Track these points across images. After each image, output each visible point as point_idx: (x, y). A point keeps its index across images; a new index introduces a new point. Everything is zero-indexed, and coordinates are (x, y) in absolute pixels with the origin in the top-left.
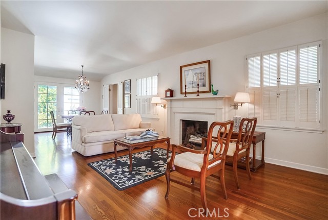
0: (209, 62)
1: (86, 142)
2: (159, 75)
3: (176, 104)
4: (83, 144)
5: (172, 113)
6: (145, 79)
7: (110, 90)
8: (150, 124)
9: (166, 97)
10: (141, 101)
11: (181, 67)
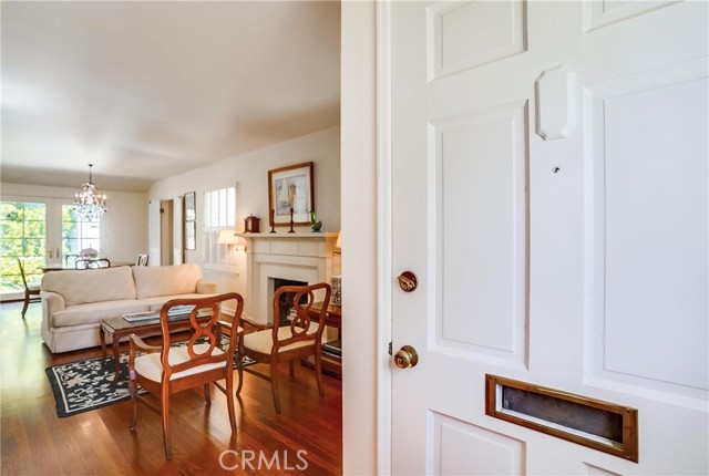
0: (311, 165)
1: (56, 324)
2: (238, 187)
3: (262, 247)
4: (52, 329)
5: (254, 266)
6: (216, 192)
7: (162, 211)
8: (214, 286)
9: (247, 230)
10: (210, 236)
11: (270, 173)
